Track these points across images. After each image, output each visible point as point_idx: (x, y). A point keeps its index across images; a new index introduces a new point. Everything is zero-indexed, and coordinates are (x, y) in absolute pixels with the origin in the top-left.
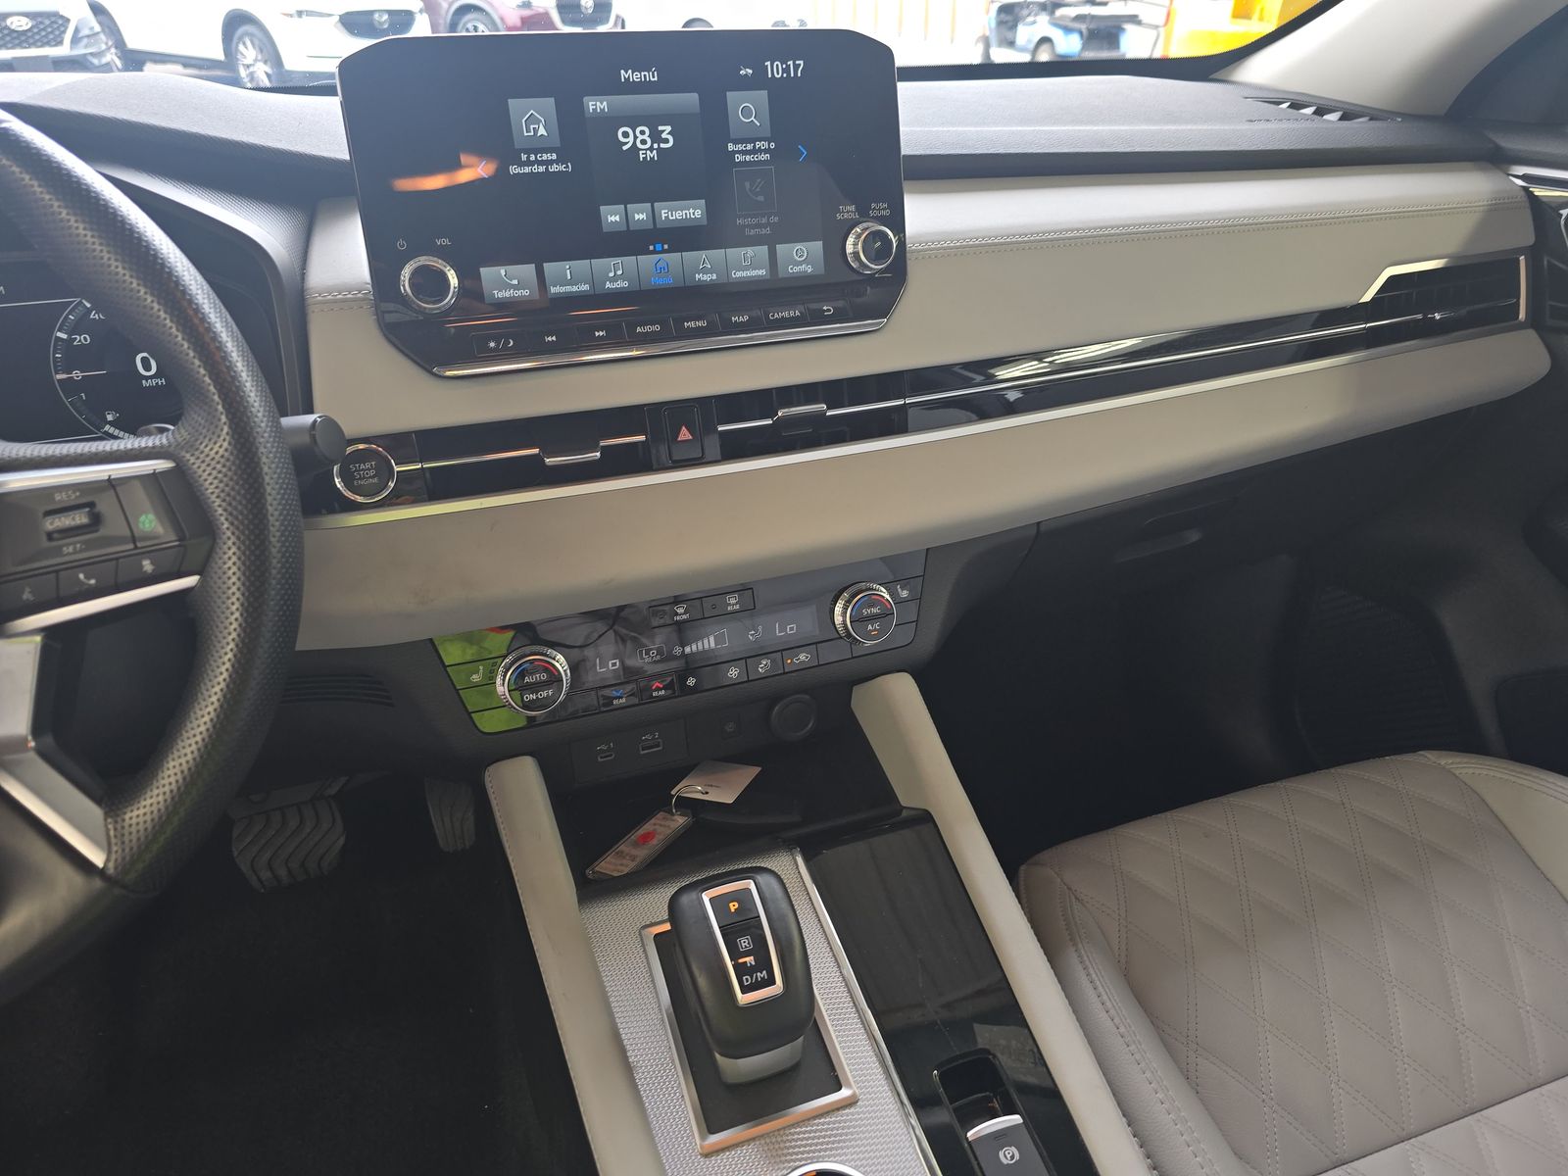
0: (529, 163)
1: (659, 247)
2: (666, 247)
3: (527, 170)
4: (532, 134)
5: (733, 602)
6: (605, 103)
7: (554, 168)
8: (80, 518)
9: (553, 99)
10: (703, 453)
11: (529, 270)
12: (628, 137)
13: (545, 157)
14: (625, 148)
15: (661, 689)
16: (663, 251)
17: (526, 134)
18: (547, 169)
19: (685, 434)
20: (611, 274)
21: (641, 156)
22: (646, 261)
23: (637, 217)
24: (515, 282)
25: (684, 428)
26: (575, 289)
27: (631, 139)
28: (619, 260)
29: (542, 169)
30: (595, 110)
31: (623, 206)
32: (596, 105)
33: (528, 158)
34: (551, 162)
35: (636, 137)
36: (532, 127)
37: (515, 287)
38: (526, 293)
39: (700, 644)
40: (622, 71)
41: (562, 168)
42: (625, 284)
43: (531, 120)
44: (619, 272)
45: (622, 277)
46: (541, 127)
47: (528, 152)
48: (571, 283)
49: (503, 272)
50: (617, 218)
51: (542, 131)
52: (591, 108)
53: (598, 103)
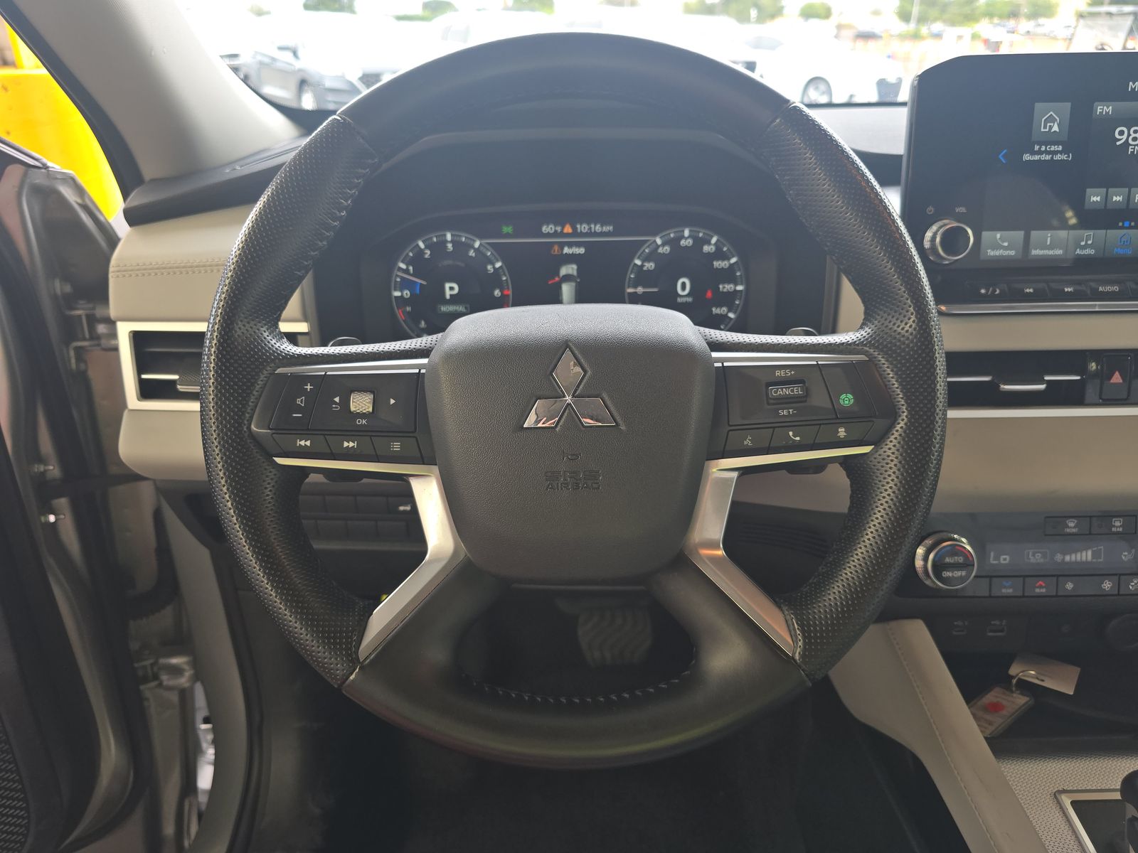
0: (1040, 152)
1: (1127, 224)
2: (1133, 224)
3: (1036, 158)
4: (1047, 130)
5: (1118, 523)
6: (1111, 108)
7: (1058, 157)
8: (797, 390)
9: (1070, 104)
10: (1128, 396)
11: (1019, 235)
12: (1123, 135)
13: (1053, 149)
14: (1118, 143)
15: (1043, 587)
16: (1130, 227)
17: (1042, 130)
18: (1052, 158)
19: (1117, 378)
20: (1083, 243)
21: (1130, 150)
22: (1113, 234)
23: (1115, 198)
24: (1006, 244)
25: (1117, 373)
26: (1051, 252)
27: (1125, 137)
28: (1091, 233)
29: (1048, 157)
30: (1101, 113)
31: (1105, 189)
32: (1103, 109)
33: (1040, 148)
34: (1056, 153)
35: (1129, 135)
36: (1048, 124)
37: (1006, 248)
38: (1012, 253)
39: (1079, 555)
40: (1131, 83)
41: (1064, 157)
42: (1092, 252)
43: (1051, 119)
44: (1090, 242)
45: (1091, 246)
46: (1056, 125)
47: (1040, 144)
48: (1051, 247)
49: (998, 236)
50: (1098, 199)
51: (1056, 128)
52: (1099, 110)
53: (1105, 108)
